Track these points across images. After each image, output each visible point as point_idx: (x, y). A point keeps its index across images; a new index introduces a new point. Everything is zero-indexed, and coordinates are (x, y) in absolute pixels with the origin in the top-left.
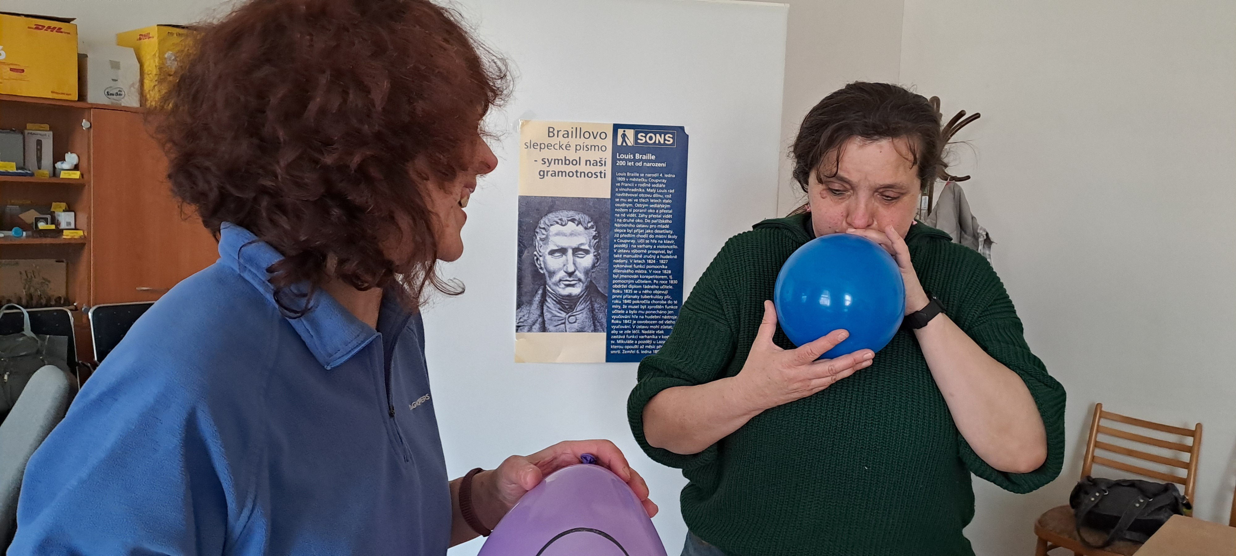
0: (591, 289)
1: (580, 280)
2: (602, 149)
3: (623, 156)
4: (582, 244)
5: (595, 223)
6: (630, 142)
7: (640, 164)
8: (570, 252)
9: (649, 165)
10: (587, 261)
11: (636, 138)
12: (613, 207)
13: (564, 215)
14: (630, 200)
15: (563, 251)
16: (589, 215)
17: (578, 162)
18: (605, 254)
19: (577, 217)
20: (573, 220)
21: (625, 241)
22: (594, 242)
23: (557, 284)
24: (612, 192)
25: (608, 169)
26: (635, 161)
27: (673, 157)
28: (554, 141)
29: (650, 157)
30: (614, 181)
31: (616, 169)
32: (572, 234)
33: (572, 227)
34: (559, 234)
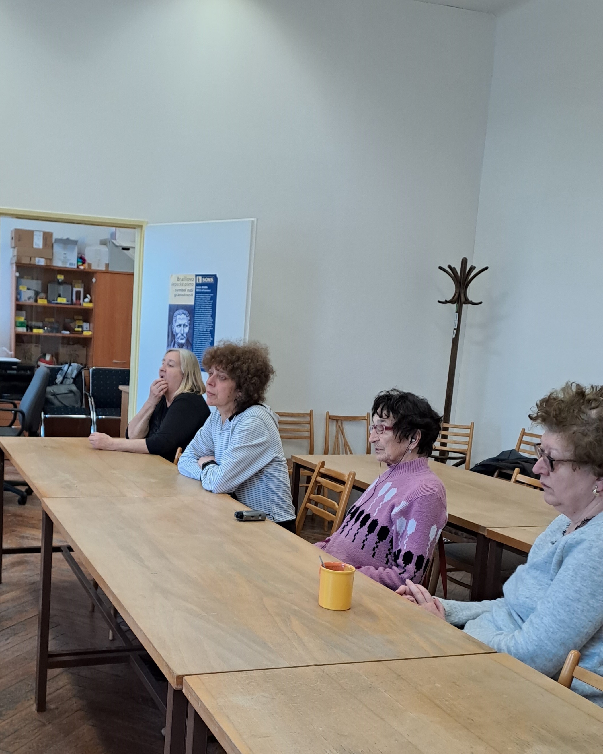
0: (187, 340)
1: (184, 337)
2: (192, 285)
3: (199, 288)
4: (186, 323)
5: (190, 314)
6: (201, 282)
7: (203, 290)
8: (182, 326)
9: (206, 290)
10: (187, 330)
11: (202, 280)
12: (195, 308)
13: (181, 311)
14: (200, 305)
15: (180, 325)
16: (188, 312)
17: (184, 291)
18: (192, 327)
19: (184, 312)
21: (198, 322)
22: (189, 322)
23: (178, 338)
24: (195, 302)
25: (194, 293)
26: (202, 289)
27: (213, 287)
28: (179, 282)
29: (206, 287)
30: (195, 297)
31: (196, 293)
32: (183, 319)
33: (183, 316)
34: (179, 319)
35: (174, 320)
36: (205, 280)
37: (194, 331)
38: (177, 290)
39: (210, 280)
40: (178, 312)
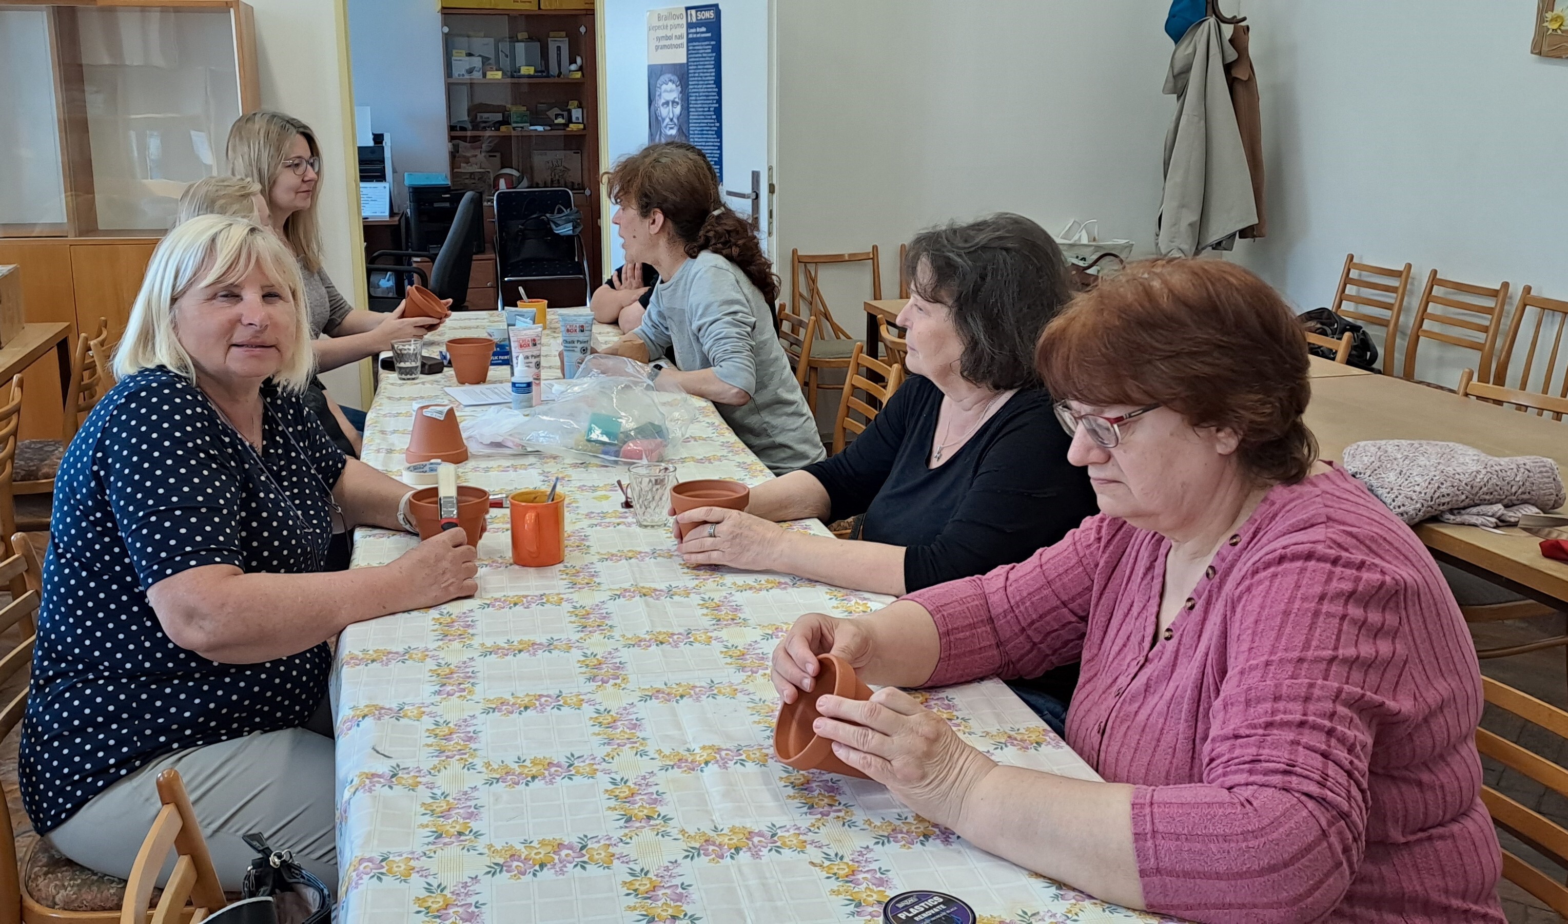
0: (680, 130)
1: (675, 124)
2: (681, 26)
3: (693, 30)
4: (675, 98)
5: (681, 81)
6: (694, 20)
7: (699, 35)
8: (670, 104)
9: (703, 35)
10: (678, 110)
11: (696, 16)
12: (688, 70)
13: (667, 77)
14: (695, 63)
15: (667, 103)
16: (678, 76)
17: (669, 38)
19: (672, 78)
20: (670, 81)
21: (695, 94)
22: (680, 96)
23: (666, 127)
24: (688, 59)
25: (685, 41)
26: (697, 33)
27: (714, 28)
28: (661, 23)
29: (704, 29)
30: (688, 50)
31: (689, 41)
32: (671, 91)
33: (671, 86)
34: (666, 91)
35: (658, 93)
36: (700, 16)
37: (689, 112)
38: (659, 39)
39: (710, 15)
40: (662, 79)
